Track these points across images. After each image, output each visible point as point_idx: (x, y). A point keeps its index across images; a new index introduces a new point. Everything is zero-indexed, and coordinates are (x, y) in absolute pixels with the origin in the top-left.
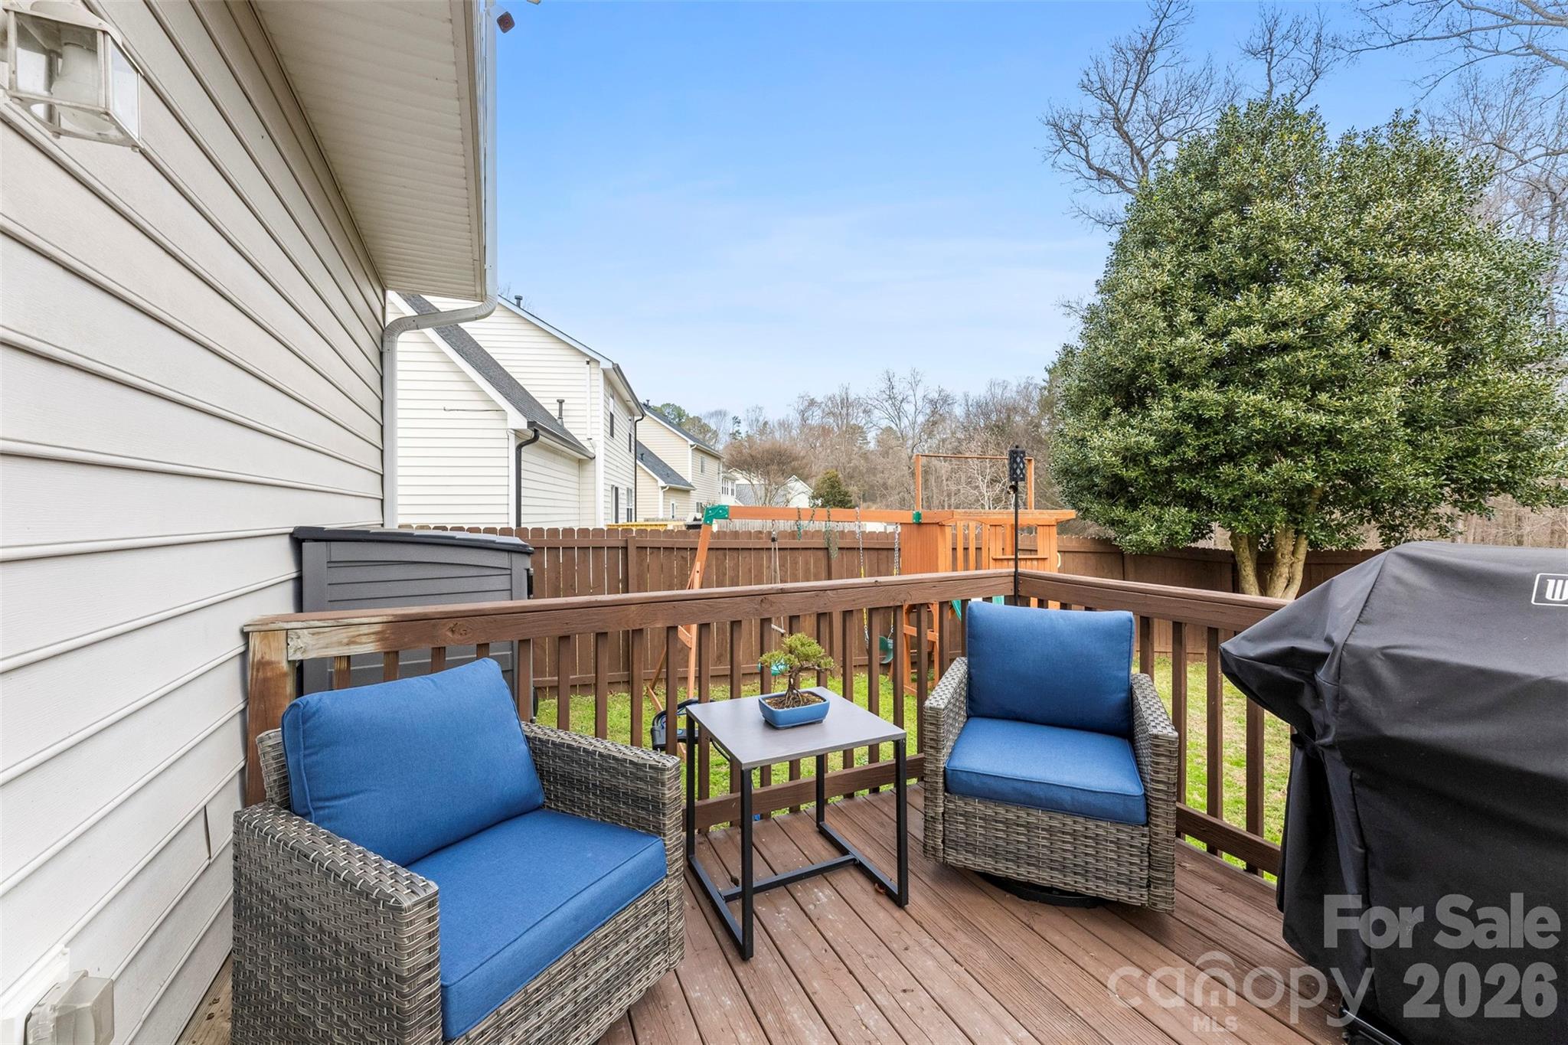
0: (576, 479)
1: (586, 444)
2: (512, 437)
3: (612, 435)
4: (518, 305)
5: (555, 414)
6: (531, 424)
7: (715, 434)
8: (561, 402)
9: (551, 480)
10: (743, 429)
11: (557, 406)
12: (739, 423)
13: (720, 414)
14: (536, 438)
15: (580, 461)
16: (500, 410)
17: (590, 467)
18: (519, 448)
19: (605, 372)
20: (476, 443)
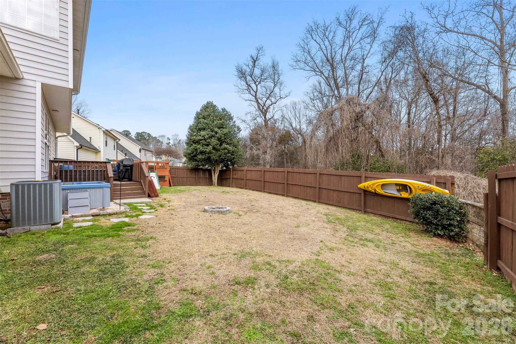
0: (95, 156)
1: (98, 148)
2: (76, 147)
3: (106, 145)
4: (78, 113)
5: (89, 141)
6: (80, 145)
7: (162, 143)
8: (90, 138)
9: (87, 156)
10: (172, 142)
11: (90, 139)
12: (170, 139)
13: (163, 136)
14: (81, 148)
15: (96, 152)
16: (72, 142)
17: (99, 154)
18: (77, 150)
19: (103, 131)
20: (62, 148)
